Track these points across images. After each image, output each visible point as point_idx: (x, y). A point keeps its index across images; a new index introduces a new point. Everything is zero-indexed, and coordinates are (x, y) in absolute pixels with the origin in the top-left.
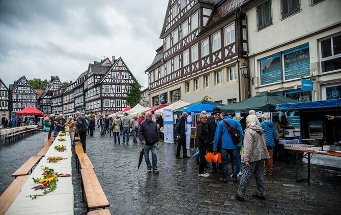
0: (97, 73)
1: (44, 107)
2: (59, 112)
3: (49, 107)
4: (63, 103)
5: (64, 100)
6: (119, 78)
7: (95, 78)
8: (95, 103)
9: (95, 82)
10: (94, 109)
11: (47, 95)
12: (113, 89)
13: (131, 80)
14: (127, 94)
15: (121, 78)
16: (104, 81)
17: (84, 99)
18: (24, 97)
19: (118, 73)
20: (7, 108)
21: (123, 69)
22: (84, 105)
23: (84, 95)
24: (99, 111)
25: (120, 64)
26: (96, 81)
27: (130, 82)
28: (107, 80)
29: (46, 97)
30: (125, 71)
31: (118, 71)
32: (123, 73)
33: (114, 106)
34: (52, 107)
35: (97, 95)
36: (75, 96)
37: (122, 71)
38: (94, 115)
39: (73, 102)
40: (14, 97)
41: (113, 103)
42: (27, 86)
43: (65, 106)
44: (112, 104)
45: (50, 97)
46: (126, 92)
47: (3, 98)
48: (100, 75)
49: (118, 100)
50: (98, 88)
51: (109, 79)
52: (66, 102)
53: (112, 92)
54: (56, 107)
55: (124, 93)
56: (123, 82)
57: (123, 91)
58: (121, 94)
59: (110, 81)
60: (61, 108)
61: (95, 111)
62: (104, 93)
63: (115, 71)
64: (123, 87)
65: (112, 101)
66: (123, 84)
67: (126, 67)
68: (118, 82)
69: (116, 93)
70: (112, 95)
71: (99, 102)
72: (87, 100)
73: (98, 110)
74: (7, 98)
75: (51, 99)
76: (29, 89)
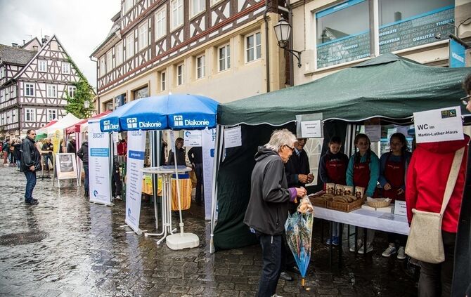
0: (10, 61)
6: (52, 71)
7: (6, 70)
8: (10, 114)
9: (7, 77)
10: (7, 125)
12: (40, 90)
13: (74, 76)
14: (68, 100)
15: (57, 72)
16: (24, 76)
19: (50, 62)
21: (60, 56)
24: (15, 129)
25: (54, 46)
26: (10, 74)
27: (73, 80)
28: (30, 75)
30: (64, 61)
31: (51, 58)
32: (59, 63)
33: (44, 120)
35: (11, 99)
37: (58, 59)
38: (7, 135)
41: (42, 115)
44: (39, 117)
46: (65, 96)
48: (18, 66)
49: (52, 110)
50: (14, 88)
51: (34, 72)
53: (38, 94)
55: (62, 98)
56: (59, 79)
57: (60, 94)
58: (57, 99)
59: (35, 77)
61: (9, 128)
62: (24, 97)
63: (45, 58)
64: (61, 87)
65: (40, 111)
66: (59, 83)
67: (64, 52)
68: (50, 78)
69: (47, 98)
70: (40, 101)
71: (15, 112)
73: (14, 126)
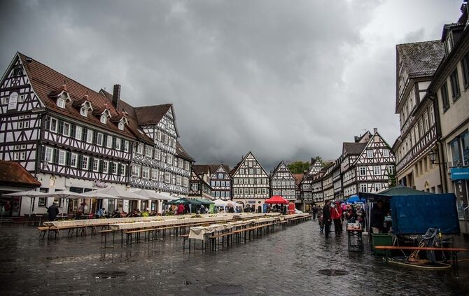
0: (351, 153)
1: (305, 194)
2: (320, 199)
3: (310, 194)
4: (324, 188)
5: (324, 185)
6: (377, 156)
7: (349, 159)
8: (352, 188)
9: (350, 164)
10: (351, 195)
11: (308, 179)
12: (369, 171)
13: (392, 157)
14: (389, 176)
15: (380, 156)
16: (359, 162)
17: (342, 183)
18: (284, 183)
19: (375, 151)
20: (268, 195)
21: (382, 145)
22: (342, 191)
23: (341, 179)
25: (377, 139)
26: (351, 162)
27: (391, 160)
28: (362, 161)
29: (306, 182)
30: (384, 148)
31: (375, 148)
32: (381, 150)
34: (313, 193)
35: (352, 178)
36: (334, 179)
37: (380, 148)
39: (332, 187)
40: (274, 184)
41: (372, 188)
42: (286, 172)
43: (325, 192)
44: (369, 189)
45: (311, 181)
46: (386, 173)
47: (265, 186)
48: (356, 155)
49: (378, 184)
50: (353, 171)
51: (365, 159)
52: (326, 187)
53: (368, 174)
54: (316, 193)
55: (384, 175)
56: (382, 161)
57: (383, 172)
58: (381, 176)
59: (366, 162)
60: (322, 194)
62: (359, 176)
63: (371, 149)
64: (383, 167)
65: (370, 185)
66: (382, 164)
67: (384, 142)
68: (375, 162)
69: (374, 176)
70: (369, 178)
71: (355, 186)
72: (345, 185)
74: (268, 186)
75: (311, 184)
76: (288, 175)
